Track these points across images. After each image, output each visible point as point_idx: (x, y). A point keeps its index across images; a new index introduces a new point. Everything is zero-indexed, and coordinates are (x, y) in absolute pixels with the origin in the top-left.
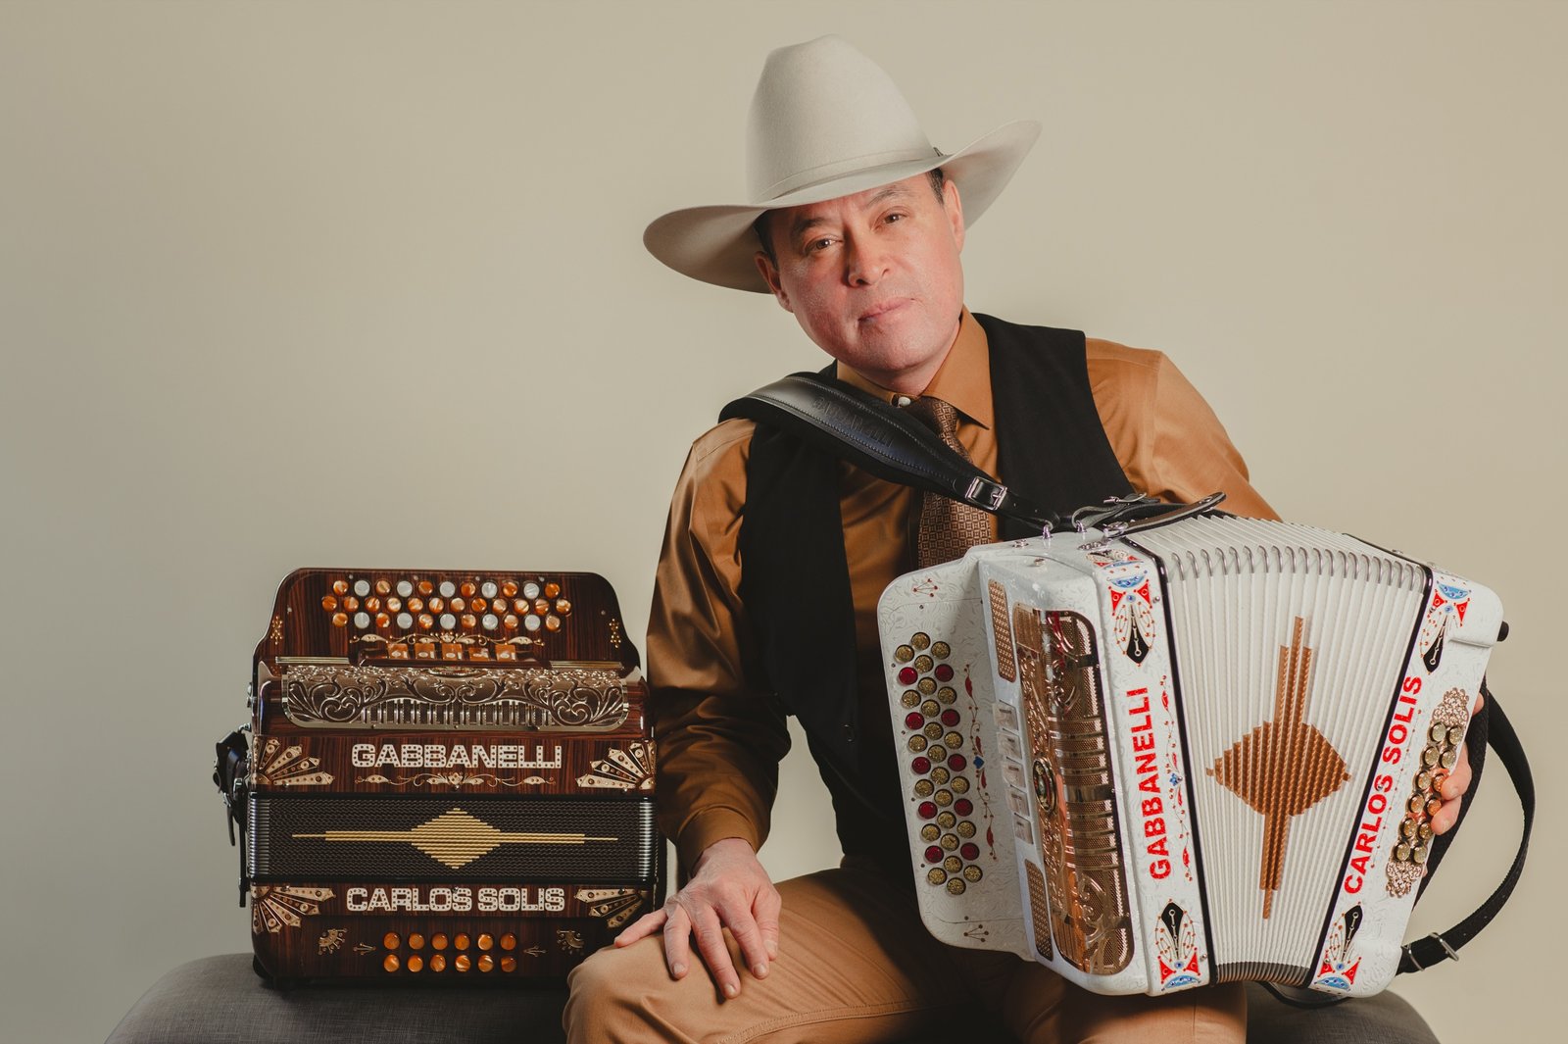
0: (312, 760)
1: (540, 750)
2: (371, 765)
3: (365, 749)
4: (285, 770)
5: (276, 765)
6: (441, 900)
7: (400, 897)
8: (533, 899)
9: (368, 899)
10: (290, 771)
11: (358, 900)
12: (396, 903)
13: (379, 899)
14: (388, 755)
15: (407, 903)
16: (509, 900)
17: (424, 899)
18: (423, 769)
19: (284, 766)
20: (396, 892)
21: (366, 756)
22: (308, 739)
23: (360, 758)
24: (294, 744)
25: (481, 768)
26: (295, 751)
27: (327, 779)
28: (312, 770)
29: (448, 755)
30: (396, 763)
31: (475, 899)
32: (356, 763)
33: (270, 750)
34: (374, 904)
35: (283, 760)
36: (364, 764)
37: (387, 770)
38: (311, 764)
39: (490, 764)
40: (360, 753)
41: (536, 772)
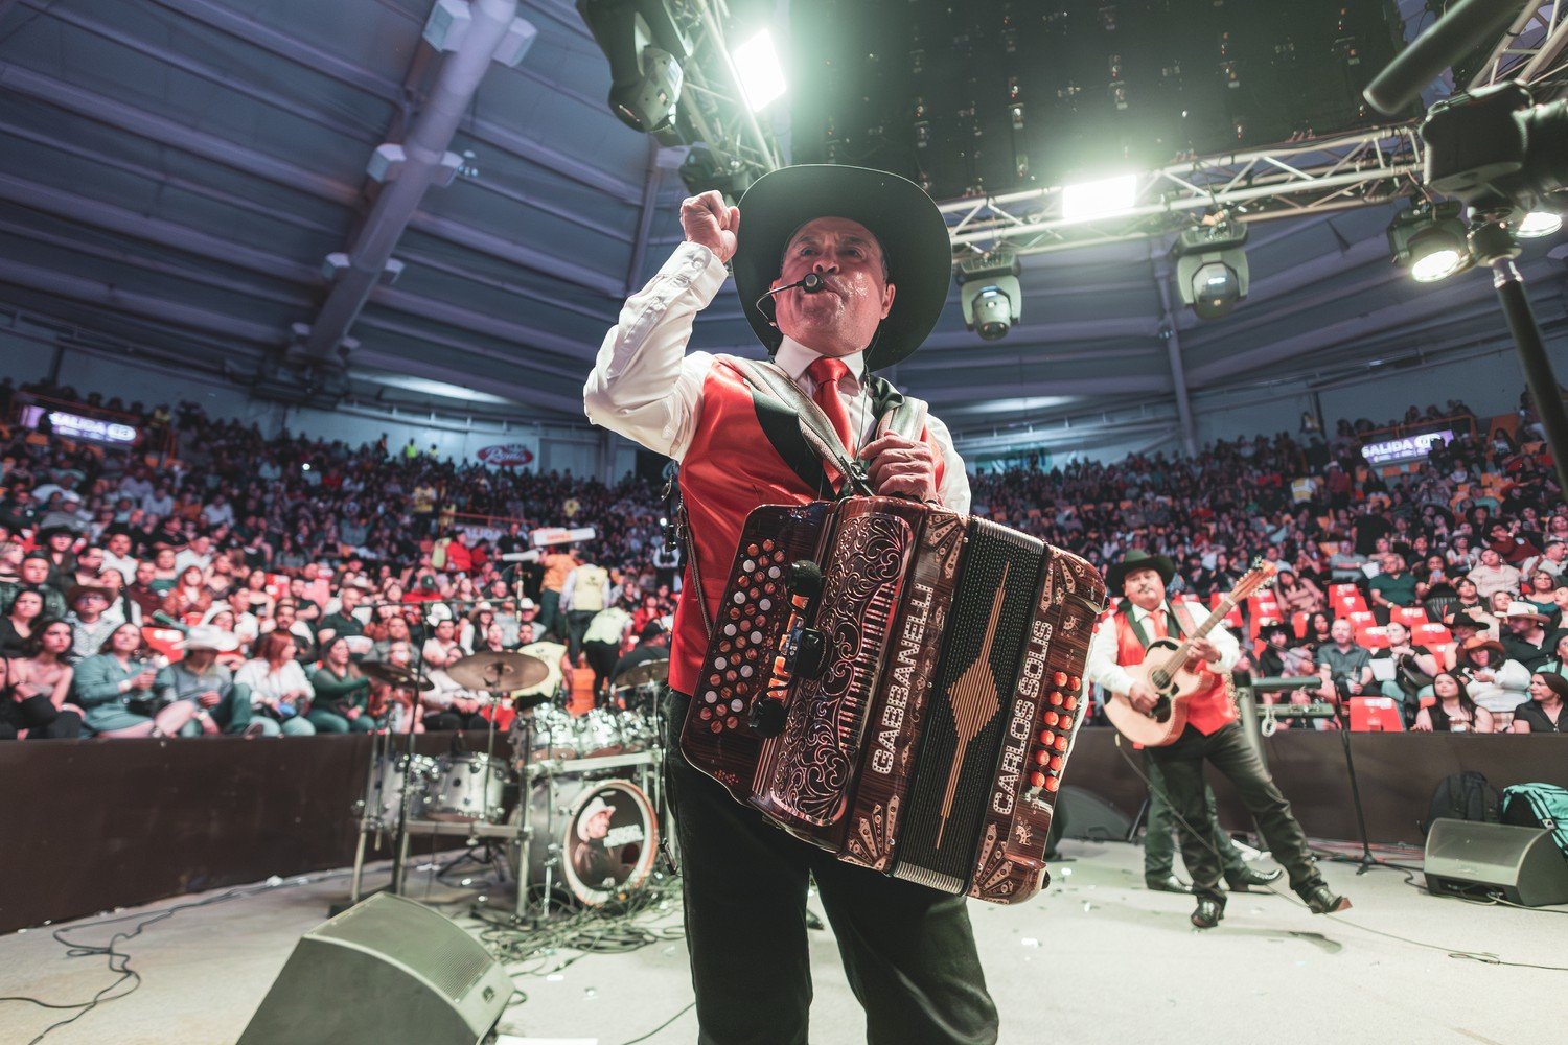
0: (876, 811)
1: (915, 602)
2: (892, 757)
3: (876, 759)
4: (879, 839)
5: (872, 847)
6: (1020, 728)
7: (1010, 764)
8: (1038, 649)
9: (1005, 793)
10: (879, 835)
11: (1003, 803)
12: (1014, 769)
13: (1008, 783)
14: (888, 739)
15: (1017, 759)
16: (1034, 669)
17: (1016, 743)
18: (907, 711)
19: (875, 839)
20: (1005, 766)
21: (884, 760)
22: (857, 810)
23: (884, 765)
24: (858, 825)
25: (918, 658)
26: (864, 825)
27: (895, 802)
28: (884, 813)
29: (901, 685)
30: (896, 733)
31: (1026, 698)
32: (887, 770)
33: (858, 848)
34: (1010, 789)
35: (868, 839)
36: (890, 763)
37: (900, 743)
38: (879, 813)
39: (916, 649)
40: (880, 764)
41: (933, 610)
